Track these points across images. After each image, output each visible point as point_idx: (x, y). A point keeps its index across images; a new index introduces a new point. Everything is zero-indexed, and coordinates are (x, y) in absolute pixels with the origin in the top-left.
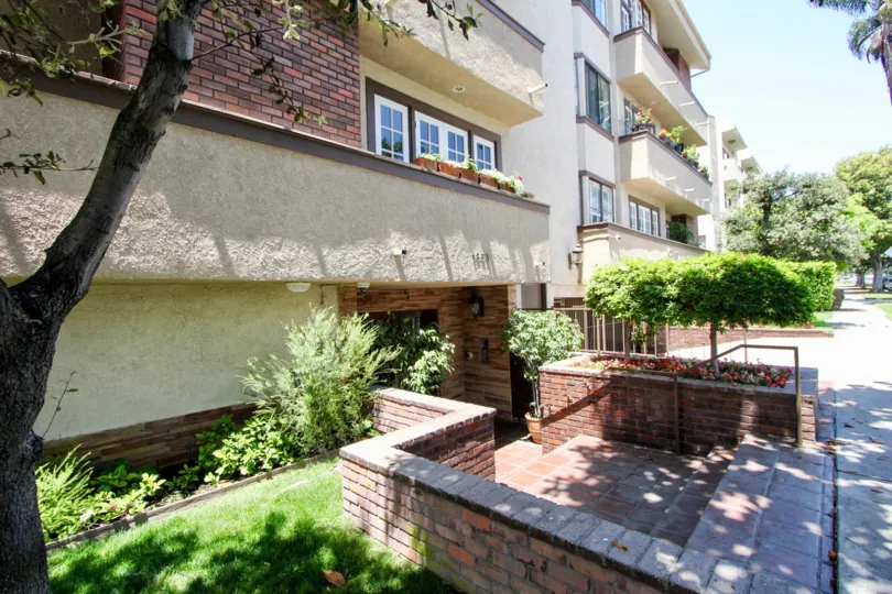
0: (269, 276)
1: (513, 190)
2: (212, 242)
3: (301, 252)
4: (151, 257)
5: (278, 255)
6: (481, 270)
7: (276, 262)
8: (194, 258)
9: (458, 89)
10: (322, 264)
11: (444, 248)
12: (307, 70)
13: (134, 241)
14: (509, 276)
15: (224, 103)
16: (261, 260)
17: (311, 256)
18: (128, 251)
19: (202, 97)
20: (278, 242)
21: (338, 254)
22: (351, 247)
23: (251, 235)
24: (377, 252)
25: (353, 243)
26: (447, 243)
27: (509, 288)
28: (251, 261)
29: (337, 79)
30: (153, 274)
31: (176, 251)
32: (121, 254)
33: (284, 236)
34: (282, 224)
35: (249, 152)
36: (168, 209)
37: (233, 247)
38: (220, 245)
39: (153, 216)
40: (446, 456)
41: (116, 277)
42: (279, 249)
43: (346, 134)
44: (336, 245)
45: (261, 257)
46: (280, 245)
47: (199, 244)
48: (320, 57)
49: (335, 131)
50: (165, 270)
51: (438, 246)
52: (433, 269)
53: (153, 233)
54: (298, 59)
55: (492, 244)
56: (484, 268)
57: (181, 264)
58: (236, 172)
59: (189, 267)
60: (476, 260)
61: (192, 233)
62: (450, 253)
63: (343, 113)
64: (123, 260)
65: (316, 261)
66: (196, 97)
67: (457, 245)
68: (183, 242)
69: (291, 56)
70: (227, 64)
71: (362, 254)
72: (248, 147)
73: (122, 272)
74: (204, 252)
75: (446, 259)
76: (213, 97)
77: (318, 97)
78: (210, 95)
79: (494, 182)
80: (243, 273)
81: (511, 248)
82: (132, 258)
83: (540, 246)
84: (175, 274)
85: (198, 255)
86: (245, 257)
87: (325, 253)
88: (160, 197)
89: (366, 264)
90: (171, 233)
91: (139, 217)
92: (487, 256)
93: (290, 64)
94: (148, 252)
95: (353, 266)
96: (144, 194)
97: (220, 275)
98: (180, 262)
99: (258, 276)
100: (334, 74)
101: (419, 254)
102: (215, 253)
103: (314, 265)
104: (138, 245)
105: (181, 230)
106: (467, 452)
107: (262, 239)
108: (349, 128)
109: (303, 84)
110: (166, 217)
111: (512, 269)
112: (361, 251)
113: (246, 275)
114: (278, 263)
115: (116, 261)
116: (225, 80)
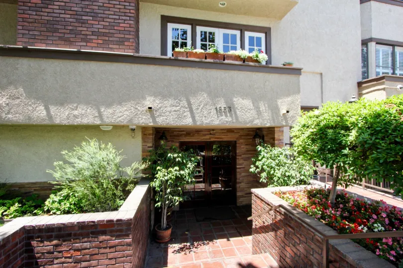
0: (71, 123)
1: (257, 61)
2: (43, 108)
3: (88, 110)
4: (18, 115)
5: (76, 113)
6: (224, 117)
7: (74, 116)
8: (35, 115)
9: (223, 5)
10: (100, 116)
11: (190, 104)
12: (101, 19)
13: (11, 109)
14: (252, 121)
15: (57, 45)
16: (66, 115)
17: (94, 112)
18: (8, 113)
19: (47, 44)
20: (75, 106)
21: (110, 111)
22: (119, 107)
23: (61, 103)
24: (137, 108)
25: (120, 103)
26: (192, 101)
27: (276, 129)
28: (62, 115)
29: (119, 19)
30: (18, 122)
31: (28, 112)
32: (6, 114)
33: (79, 103)
34: (78, 97)
35: (61, 65)
36: (24, 95)
37: (53, 109)
38: (47, 109)
39: (19, 98)
40: (78, 241)
41: (5, 123)
42: (76, 110)
43: (124, 47)
44: (109, 105)
45: (67, 113)
46: (77, 107)
47: (37, 109)
48: (109, 10)
49: (118, 47)
50: (23, 120)
51: (185, 103)
52: (179, 117)
53: (19, 105)
54: (95, 15)
55: (235, 99)
56: (226, 116)
57: (30, 118)
58: (55, 75)
59: (33, 119)
60: (219, 111)
61: (35, 104)
62: (194, 108)
63: (122, 36)
64: (6, 117)
65: (97, 115)
66: (44, 45)
67: (201, 102)
68: (30, 108)
69: (92, 14)
70: (59, 27)
71: (126, 110)
72: (61, 63)
73: (6, 121)
74: (39, 112)
75: (191, 111)
76: (53, 44)
77: (107, 31)
78: (51, 43)
79: (238, 58)
80: (57, 121)
81: (255, 102)
82: (10, 116)
83: (289, 99)
84: (27, 122)
85: (37, 114)
86: (59, 114)
87: (102, 111)
88: (21, 90)
89: (129, 116)
90: (26, 105)
91: (13, 99)
92: (230, 108)
93: (91, 18)
94: (16, 113)
95: (120, 117)
96: (15, 89)
97: (47, 122)
98: (29, 117)
99: (65, 122)
100: (117, 17)
101: (169, 109)
102: (45, 112)
103: (96, 117)
104: (12, 111)
105: (30, 103)
106: (100, 242)
107: (67, 105)
108: (126, 43)
109: (99, 26)
110: (23, 98)
111: (256, 116)
112: (126, 109)
113: (59, 122)
114: (76, 117)
115: (4, 117)
116: (58, 34)
